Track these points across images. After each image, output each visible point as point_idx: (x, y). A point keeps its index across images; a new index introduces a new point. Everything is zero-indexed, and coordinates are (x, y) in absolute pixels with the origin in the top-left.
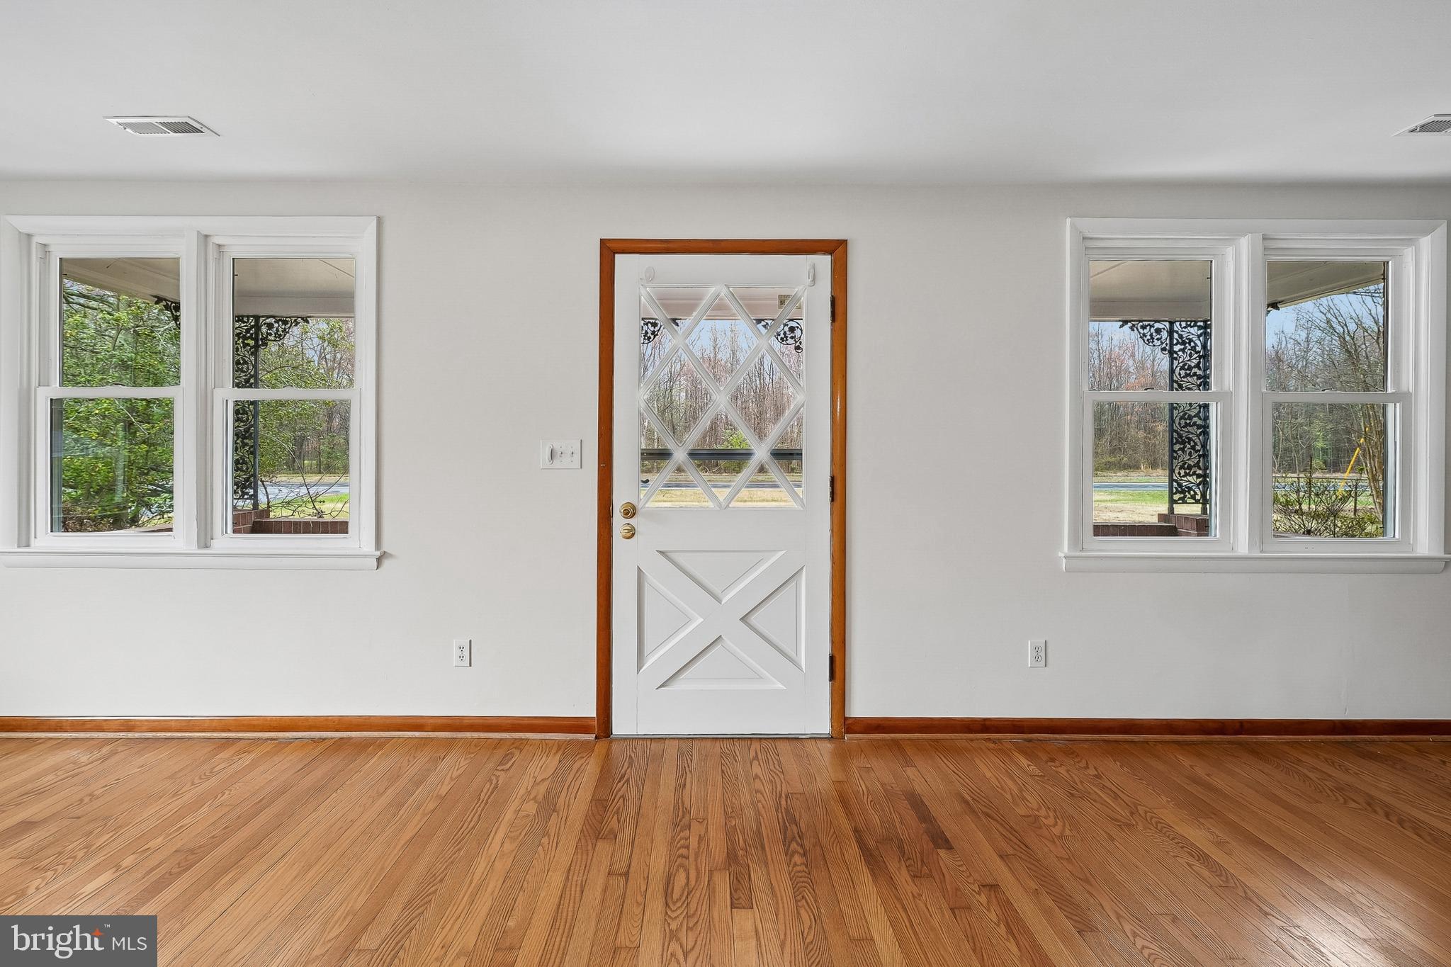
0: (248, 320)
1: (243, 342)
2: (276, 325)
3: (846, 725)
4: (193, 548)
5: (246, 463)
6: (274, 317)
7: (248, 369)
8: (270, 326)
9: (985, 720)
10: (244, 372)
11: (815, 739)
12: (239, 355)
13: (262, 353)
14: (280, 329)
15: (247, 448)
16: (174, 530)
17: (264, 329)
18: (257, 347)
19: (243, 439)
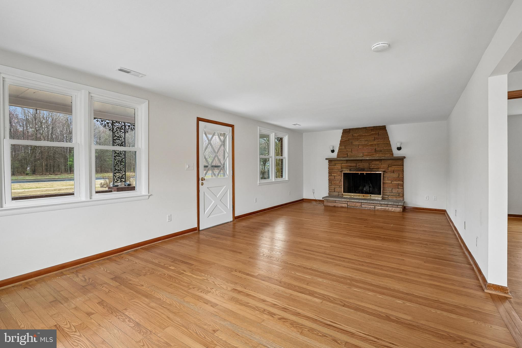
0: (122, 123)
1: (120, 130)
2: (131, 126)
3: (235, 218)
4: (89, 199)
5: (122, 171)
6: (130, 123)
7: (122, 139)
8: (129, 126)
9: (251, 213)
10: (120, 140)
11: (231, 222)
12: (119, 134)
13: (127, 134)
14: (132, 128)
15: (122, 165)
16: (75, 194)
17: (127, 127)
18: (125, 132)
19: (120, 163)
